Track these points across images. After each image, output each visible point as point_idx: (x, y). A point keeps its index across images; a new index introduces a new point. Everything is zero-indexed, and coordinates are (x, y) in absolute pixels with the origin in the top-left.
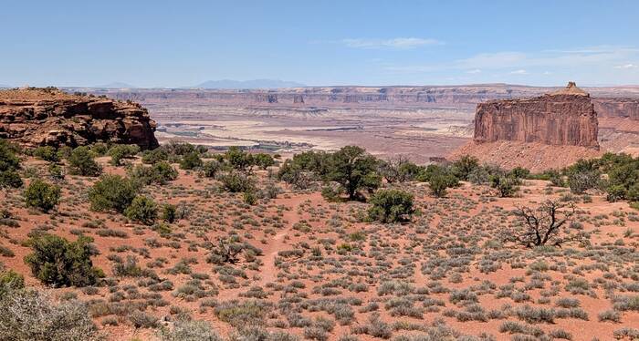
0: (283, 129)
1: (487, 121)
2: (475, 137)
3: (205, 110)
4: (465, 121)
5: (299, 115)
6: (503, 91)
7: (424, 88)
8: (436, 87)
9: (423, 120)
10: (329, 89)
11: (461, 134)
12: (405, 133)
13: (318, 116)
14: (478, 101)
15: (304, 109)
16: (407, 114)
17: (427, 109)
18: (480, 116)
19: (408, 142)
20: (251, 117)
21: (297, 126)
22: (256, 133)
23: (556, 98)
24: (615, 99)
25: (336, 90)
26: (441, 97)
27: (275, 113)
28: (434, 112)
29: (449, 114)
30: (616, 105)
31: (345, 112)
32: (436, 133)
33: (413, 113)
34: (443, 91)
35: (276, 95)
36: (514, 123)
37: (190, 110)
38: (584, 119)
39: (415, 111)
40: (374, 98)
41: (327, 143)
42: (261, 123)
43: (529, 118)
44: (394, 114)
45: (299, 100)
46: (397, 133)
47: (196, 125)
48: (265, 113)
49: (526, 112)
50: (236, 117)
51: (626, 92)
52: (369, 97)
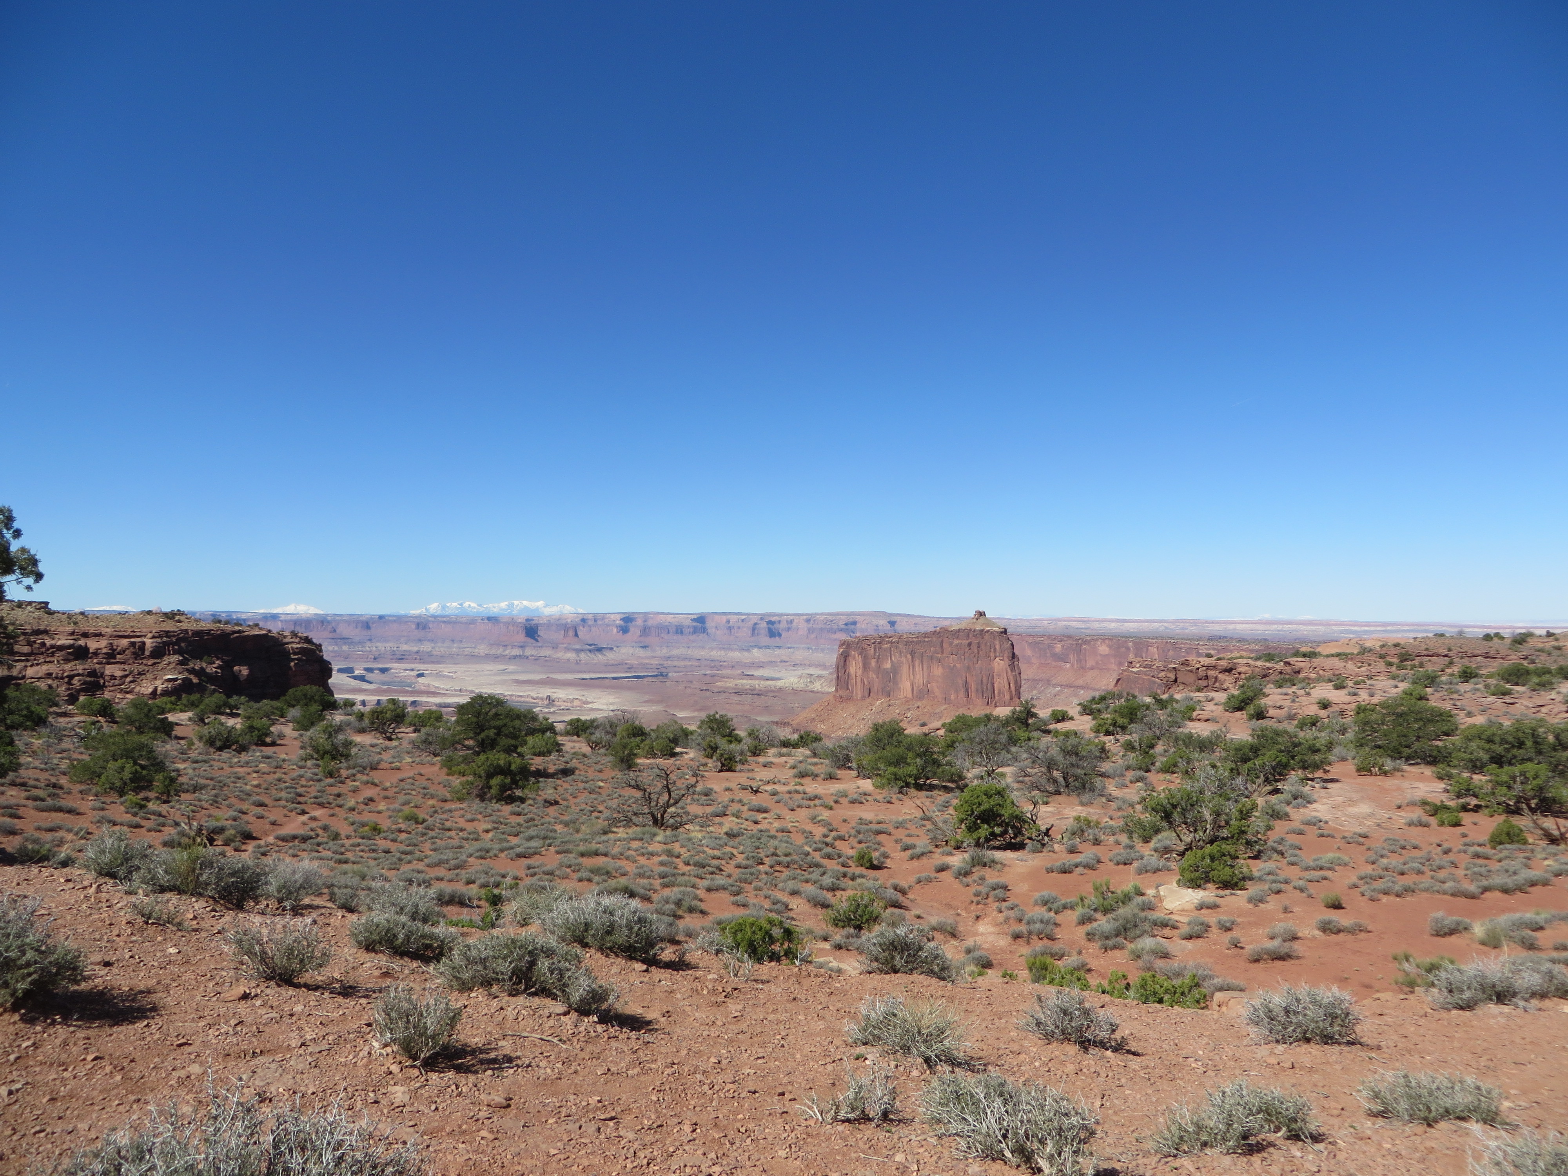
0: (544, 676)
1: (855, 667)
2: (836, 690)
3: (426, 647)
4: (824, 666)
5: (571, 655)
6: (883, 622)
7: (762, 617)
8: (781, 615)
9: (761, 665)
10: (618, 617)
11: (817, 686)
12: (731, 684)
13: (599, 657)
14: (843, 637)
15: (577, 647)
16: (736, 655)
17: (767, 647)
18: (845, 658)
19: (736, 698)
20: (496, 658)
21: (566, 672)
22: (503, 683)
23: (957, 633)
24: (1049, 637)
25: (628, 619)
26: (789, 629)
27: (534, 652)
28: (777, 651)
29: (800, 655)
30: (1050, 647)
31: (641, 652)
32: (779, 684)
33: (746, 654)
34: (791, 622)
35: (537, 626)
36: (895, 670)
37: (405, 647)
38: (1000, 664)
39: (748, 650)
40: (686, 631)
41: (611, 698)
42: (511, 668)
43: (917, 663)
44: (716, 654)
45: (571, 633)
46: (719, 684)
47: (412, 670)
48: (516, 652)
49: (912, 653)
50: (474, 658)
51: (1067, 627)
52: (680, 630)
